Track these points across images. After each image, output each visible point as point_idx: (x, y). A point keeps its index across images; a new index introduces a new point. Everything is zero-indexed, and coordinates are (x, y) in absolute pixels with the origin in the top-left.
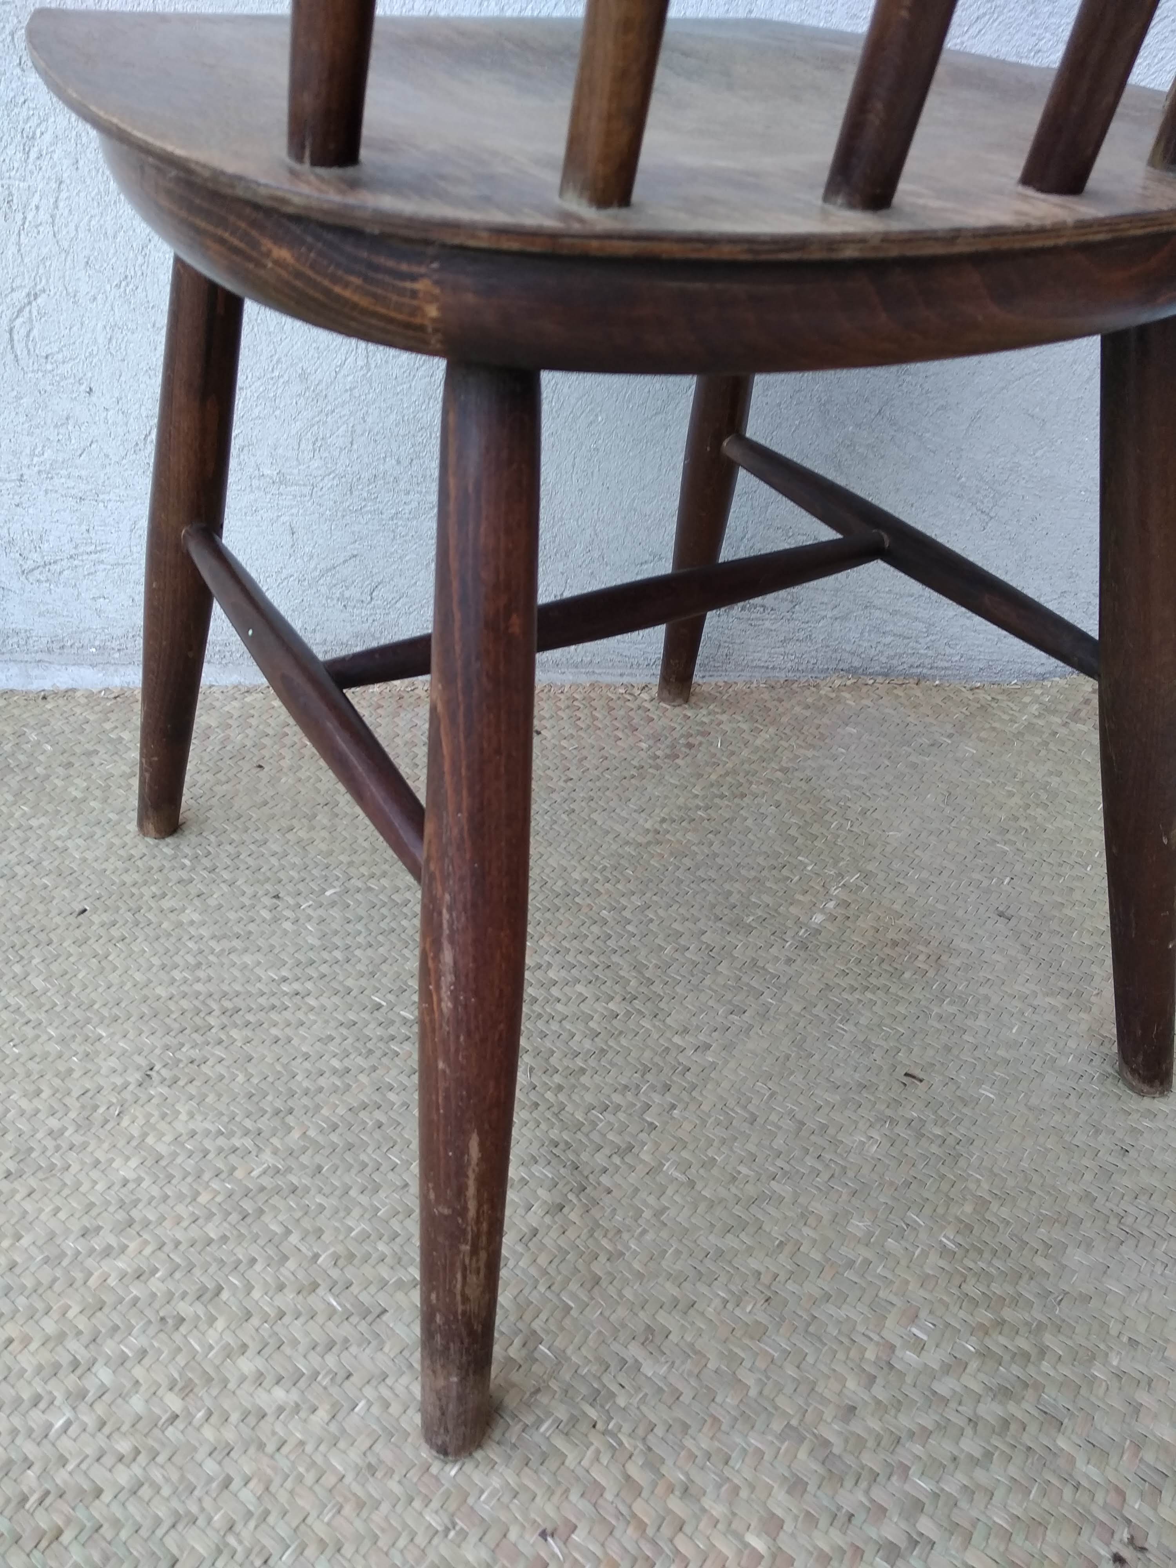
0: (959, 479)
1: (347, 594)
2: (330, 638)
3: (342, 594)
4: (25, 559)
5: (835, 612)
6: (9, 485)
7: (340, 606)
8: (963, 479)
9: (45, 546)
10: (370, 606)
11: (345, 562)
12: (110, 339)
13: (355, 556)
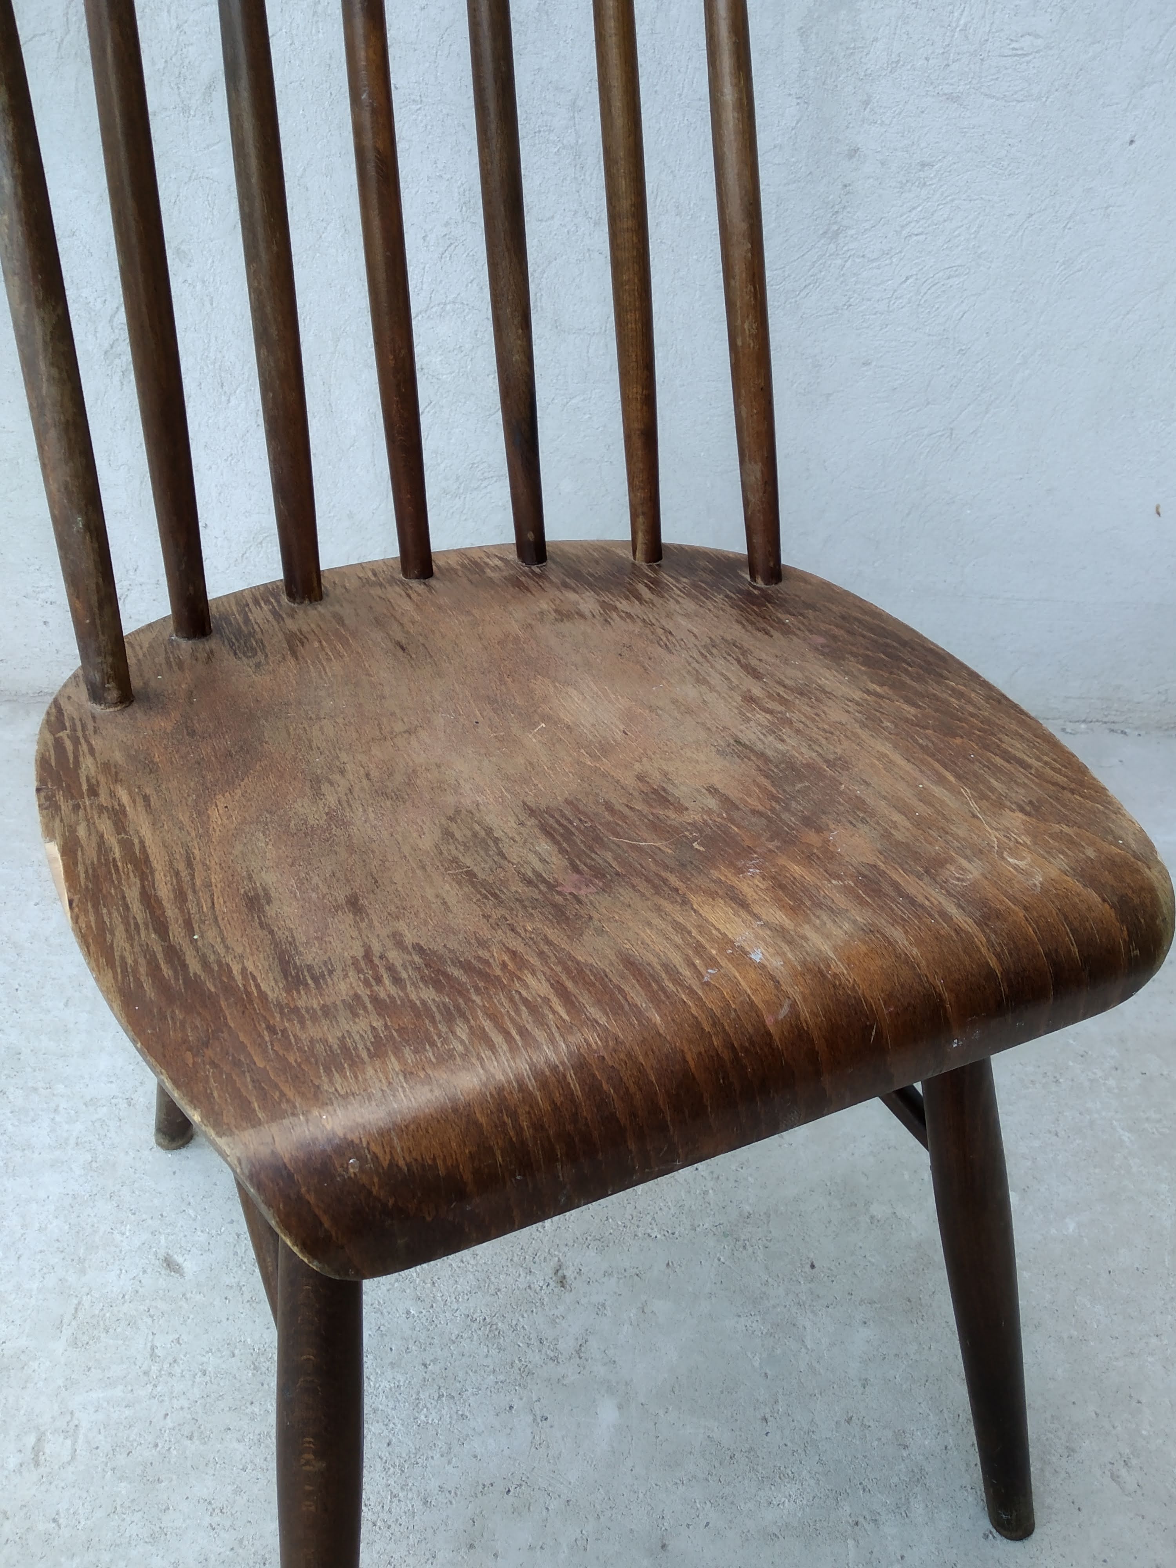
12: (220, 494)
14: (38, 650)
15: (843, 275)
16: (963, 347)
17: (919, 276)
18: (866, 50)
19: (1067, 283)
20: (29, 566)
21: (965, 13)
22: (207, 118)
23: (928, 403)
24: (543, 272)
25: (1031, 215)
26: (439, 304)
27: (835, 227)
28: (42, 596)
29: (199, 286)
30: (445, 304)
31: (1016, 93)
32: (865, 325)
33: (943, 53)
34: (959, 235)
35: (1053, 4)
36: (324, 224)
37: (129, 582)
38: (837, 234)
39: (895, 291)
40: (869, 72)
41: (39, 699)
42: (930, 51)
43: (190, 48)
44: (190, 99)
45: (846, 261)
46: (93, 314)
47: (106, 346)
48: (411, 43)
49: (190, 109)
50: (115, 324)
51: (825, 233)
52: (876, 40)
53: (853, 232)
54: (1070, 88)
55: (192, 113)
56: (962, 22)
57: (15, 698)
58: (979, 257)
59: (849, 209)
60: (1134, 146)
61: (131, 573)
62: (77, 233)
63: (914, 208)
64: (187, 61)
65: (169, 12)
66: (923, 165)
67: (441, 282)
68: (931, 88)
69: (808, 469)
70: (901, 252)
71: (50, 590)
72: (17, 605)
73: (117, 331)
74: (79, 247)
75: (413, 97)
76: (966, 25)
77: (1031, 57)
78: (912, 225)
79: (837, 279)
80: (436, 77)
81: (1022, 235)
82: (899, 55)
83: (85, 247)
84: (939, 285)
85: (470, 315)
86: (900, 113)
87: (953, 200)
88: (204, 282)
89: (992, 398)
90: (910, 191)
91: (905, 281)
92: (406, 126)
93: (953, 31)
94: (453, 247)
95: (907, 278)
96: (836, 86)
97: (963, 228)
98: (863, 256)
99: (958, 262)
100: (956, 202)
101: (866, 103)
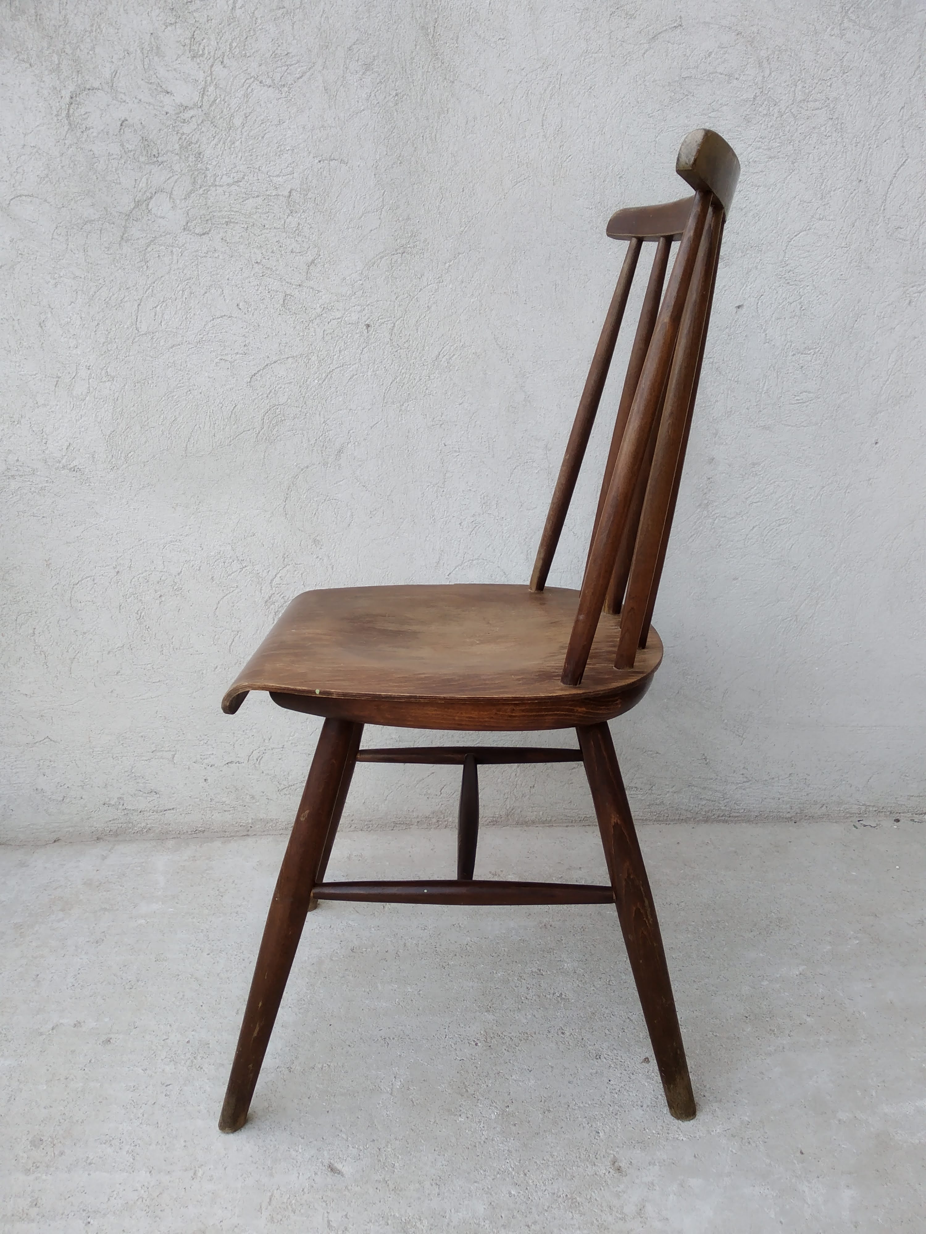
0: (724, 720)
1: (429, 792)
2: (420, 815)
3: (427, 792)
4: (280, 784)
5: (674, 789)
6: (277, 750)
7: (426, 798)
8: (726, 721)
9: (290, 778)
10: (440, 797)
11: (428, 776)
13: (433, 773)
14: (198, 800)
15: (714, 528)
16: (795, 565)
17: (761, 526)
18: (712, 407)
19: (853, 524)
20: (200, 741)
21: (766, 384)
22: (337, 468)
23: (778, 601)
24: (531, 538)
25: (823, 487)
26: (469, 561)
27: (706, 502)
28: (205, 761)
29: (325, 560)
30: (473, 560)
31: (803, 422)
32: (731, 556)
33: (757, 405)
34: (782, 501)
35: (816, 376)
36: (402, 520)
37: (265, 748)
38: (707, 505)
39: (747, 535)
40: (715, 418)
41: (195, 836)
42: (749, 405)
43: (330, 432)
44: (328, 458)
45: (715, 520)
46: (260, 579)
47: (267, 597)
48: (454, 422)
49: (328, 463)
50: (273, 584)
51: (700, 505)
52: (717, 401)
53: (716, 504)
54: (834, 417)
55: (329, 465)
56: (765, 389)
57: (178, 836)
58: (796, 512)
59: (712, 491)
60: (878, 445)
61: (267, 741)
62: (256, 534)
63: (752, 488)
64: (328, 438)
65: (320, 414)
66: (754, 464)
67: (470, 548)
68: (752, 424)
69: (706, 647)
70: (747, 513)
71: (212, 756)
72: (189, 768)
73: (274, 589)
74: (256, 542)
75: (454, 449)
76: (767, 390)
77: (808, 403)
78: (752, 497)
79: (710, 531)
80: (468, 438)
81: (820, 499)
82: (731, 408)
83: (260, 541)
84: (773, 530)
85: (488, 566)
86: (736, 438)
87: (774, 482)
88: (329, 557)
89: (820, 594)
90: (748, 479)
91: (752, 530)
92: (451, 464)
93: (761, 393)
94: (477, 527)
95: (753, 528)
96: (697, 427)
97: (784, 497)
98: (725, 517)
99: (784, 516)
100: (777, 483)
101: (716, 434)
